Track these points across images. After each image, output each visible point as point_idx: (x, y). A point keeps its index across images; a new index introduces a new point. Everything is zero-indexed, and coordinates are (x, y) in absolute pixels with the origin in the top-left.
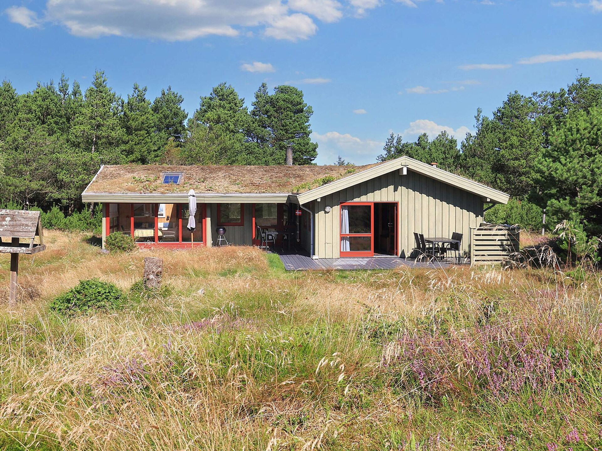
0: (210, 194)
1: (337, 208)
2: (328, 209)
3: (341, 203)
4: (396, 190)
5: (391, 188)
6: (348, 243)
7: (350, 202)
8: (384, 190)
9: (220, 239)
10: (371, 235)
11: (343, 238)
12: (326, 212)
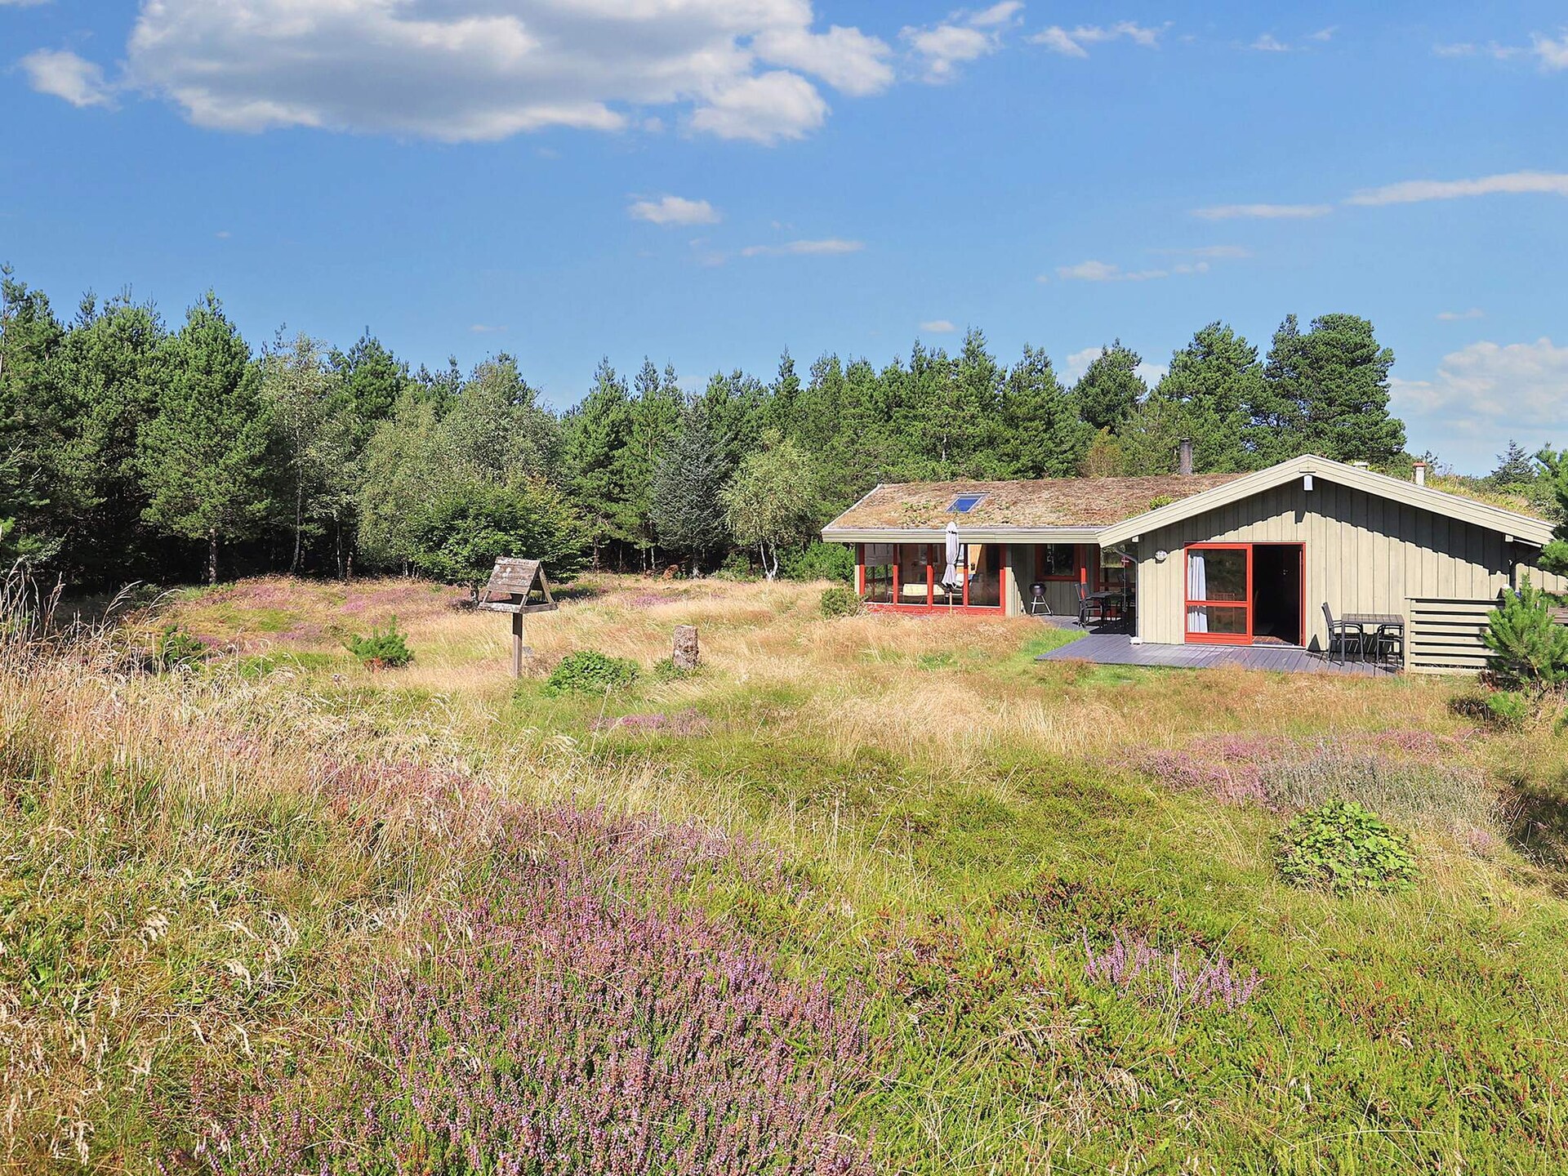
0: (1008, 528)
1: (1178, 555)
2: (1160, 555)
3: (1187, 544)
4: (1298, 519)
5: (1290, 515)
6: (1204, 617)
7: (1204, 544)
8: (1273, 520)
9: (1035, 603)
10: (1248, 605)
11: (1190, 607)
12: (1158, 561)
